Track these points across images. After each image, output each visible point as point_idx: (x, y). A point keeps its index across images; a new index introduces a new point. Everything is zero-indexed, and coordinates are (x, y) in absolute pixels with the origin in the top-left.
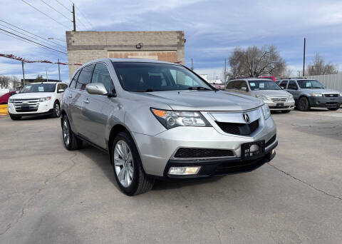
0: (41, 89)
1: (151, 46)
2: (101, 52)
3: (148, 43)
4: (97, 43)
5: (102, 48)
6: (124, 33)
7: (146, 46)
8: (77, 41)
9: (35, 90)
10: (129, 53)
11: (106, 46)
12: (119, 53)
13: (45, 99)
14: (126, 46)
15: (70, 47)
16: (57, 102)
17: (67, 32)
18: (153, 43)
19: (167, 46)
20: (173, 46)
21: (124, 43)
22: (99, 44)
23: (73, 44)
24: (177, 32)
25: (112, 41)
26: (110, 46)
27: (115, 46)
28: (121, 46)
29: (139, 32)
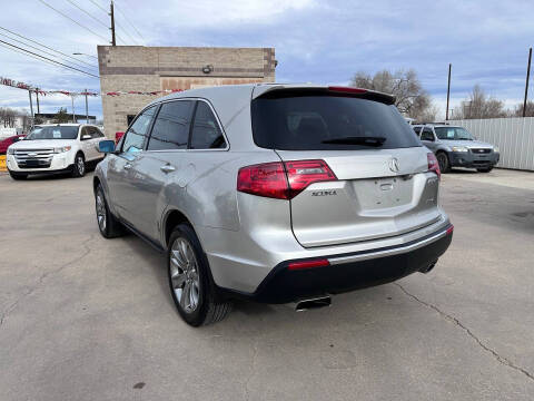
0: (57, 134)
1: (225, 70)
2: (150, 78)
3: (221, 66)
4: (145, 64)
5: (152, 71)
6: (185, 49)
7: (218, 70)
8: (115, 60)
9: (48, 135)
10: (193, 79)
11: (158, 69)
12: (177, 79)
13: (62, 149)
14: (187, 70)
15: (104, 69)
16: (80, 154)
17: (99, 47)
18: (229, 65)
19: (249, 71)
20: (257, 71)
21: (185, 65)
22: (147, 66)
23: (109, 65)
24: (265, 50)
25: (167, 61)
26: (163, 69)
27: (171, 69)
28: (180, 69)
29: (208, 49)
